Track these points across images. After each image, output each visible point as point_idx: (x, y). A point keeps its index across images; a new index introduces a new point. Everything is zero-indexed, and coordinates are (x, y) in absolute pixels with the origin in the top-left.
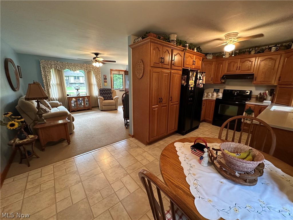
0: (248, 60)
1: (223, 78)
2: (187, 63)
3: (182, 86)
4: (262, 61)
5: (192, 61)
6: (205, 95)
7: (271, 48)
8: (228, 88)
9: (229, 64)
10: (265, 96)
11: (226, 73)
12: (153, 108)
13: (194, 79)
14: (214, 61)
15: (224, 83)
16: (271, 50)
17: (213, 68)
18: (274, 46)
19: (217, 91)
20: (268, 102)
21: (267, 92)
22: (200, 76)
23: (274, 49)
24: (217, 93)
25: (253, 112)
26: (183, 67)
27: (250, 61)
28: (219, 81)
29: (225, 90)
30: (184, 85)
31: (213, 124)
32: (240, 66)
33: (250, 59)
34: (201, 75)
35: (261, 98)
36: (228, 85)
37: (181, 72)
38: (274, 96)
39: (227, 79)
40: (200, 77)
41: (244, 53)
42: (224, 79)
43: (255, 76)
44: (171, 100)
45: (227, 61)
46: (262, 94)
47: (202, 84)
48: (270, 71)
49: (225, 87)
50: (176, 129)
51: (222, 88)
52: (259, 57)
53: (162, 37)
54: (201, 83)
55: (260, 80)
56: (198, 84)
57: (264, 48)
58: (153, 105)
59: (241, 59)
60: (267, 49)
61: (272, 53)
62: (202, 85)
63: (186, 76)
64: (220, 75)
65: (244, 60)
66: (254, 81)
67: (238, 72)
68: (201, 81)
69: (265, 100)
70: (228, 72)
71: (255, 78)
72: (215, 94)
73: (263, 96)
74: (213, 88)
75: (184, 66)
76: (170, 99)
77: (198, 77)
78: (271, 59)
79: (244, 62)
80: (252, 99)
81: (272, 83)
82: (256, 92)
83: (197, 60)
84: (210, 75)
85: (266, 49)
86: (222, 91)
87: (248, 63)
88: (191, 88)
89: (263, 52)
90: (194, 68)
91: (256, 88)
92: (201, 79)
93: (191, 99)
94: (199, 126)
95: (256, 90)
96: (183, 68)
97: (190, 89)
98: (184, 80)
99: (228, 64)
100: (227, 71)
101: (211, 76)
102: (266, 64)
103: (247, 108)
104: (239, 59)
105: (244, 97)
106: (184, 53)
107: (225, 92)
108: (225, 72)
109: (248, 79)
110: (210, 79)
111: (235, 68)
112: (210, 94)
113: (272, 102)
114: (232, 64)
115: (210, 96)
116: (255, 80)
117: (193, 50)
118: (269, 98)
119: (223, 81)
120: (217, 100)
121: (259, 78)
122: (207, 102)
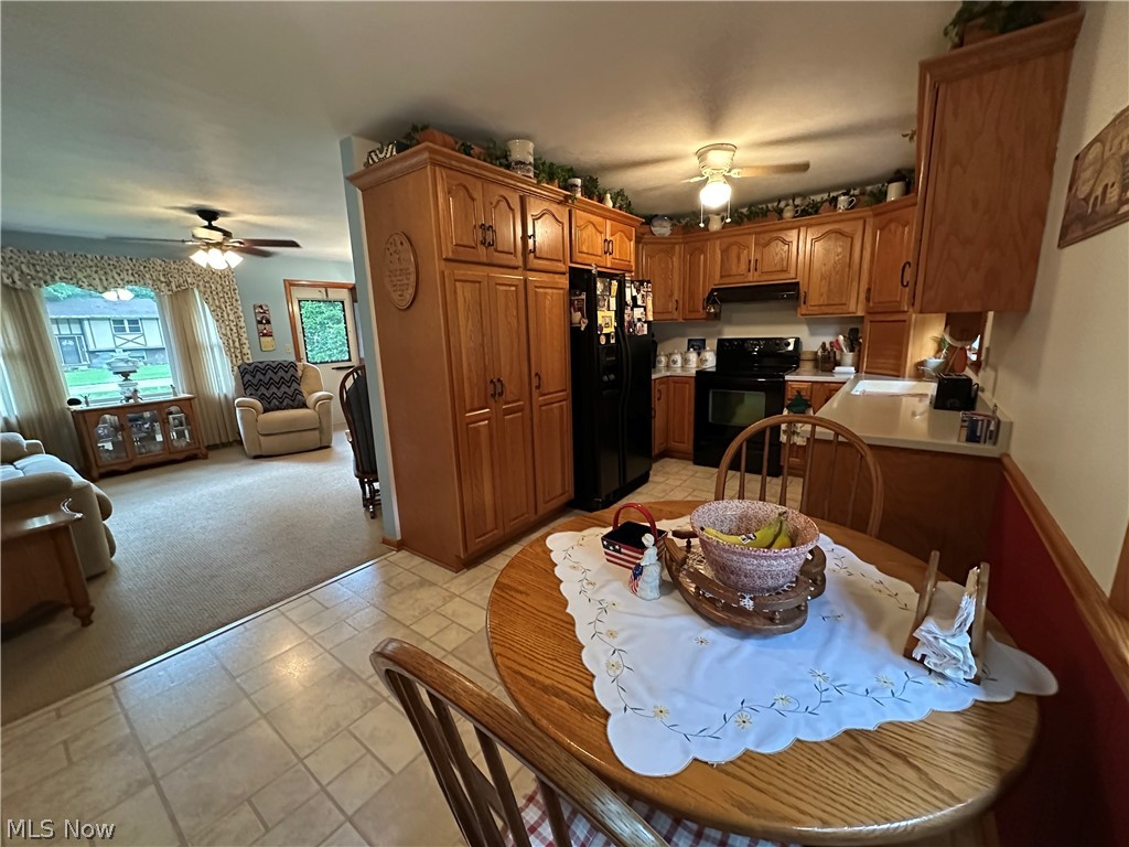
0: (777, 238)
1: (710, 300)
2: (585, 249)
3: (574, 331)
4: (818, 239)
5: (599, 240)
6: (660, 362)
7: (835, 199)
8: (731, 333)
9: (725, 252)
10: (838, 353)
11: (717, 282)
12: (468, 420)
13: (613, 306)
14: (676, 243)
15: (716, 316)
16: (836, 206)
17: (676, 264)
18: (844, 194)
19: (699, 346)
20: (845, 371)
21: (841, 338)
22: (635, 293)
23: (843, 201)
24: (699, 354)
25: (810, 406)
26: (571, 262)
27: (784, 242)
28: (701, 309)
29: (721, 342)
30: (582, 329)
31: (697, 462)
32: (758, 257)
33: (782, 235)
34: (638, 291)
35: (827, 361)
36: (730, 322)
37: (564, 281)
38: (859, 351)
39: (723, 301)
40: (634, 299)
41: (765, 213)
42: (714, 302)
43: (803, 289)
44: (538, 387)
45: (718, 242)
46: (828, 346)
47: (645, 322)
48: (843, 273)
49: (720, 333)
50: (570, 493)
51: (712, 336)
52: (808, 226)
53: (477, 150)
54: (639, 320)
55: (817, 303)
56: (629, 322)
57: (818, 198)
58: (468, 408)
59: (756, 233)
60: (827, 204)
61: (840, 214)
62: (646, 325)
63: (584, 296)
64: (702, 292)
65: (767, 237)
66: (802, 305)
67: (753, 279)
68: (638, 313)
69: (839, 364)
70: (727, 280)
71: (802, 294)
72: (693, 356)
73: (832, 354)
74: (683, 336)
75: (574, 260)
76: (535, 382)
77: (628, 298)
78: (840, 233)
79: (767, 244)
80: (802, 363)
81: (851, 310)
82: (813, 343)
83: (618, 235)
84: (669, 292)
85: (823, 202)
86: (712, 344)
87: (780, 248)
88: (608, 336)
89: (816, 212)
90: (609, 266)
91: (810, 330)
92: (639, 303)
93: (612, 377)
94: (651, 473)
95: (812, 334)
96: (570, 268)
97: (603, 340)
98: (580, 310)
99: (722, 252)
100: (722, 277)
101: (671, 295)
102: (827, 251)
103: (790, 394)
104: (750, 234)
105: (781, 358)
106: (570, 212)
107: (726, 349)
108: (716, 280)
109: (783, 298)
110: (672, 306)
111: (743, 266)
112: (678, 358)
113: (857, 371)
114: (734, 251)
115: (679, 364)
116: (805, 303)
117: (601, 200)
118: (849, 357)
119: (712, 310)
120: (701, 374)
121: (815, 294)
122: (668, 388)
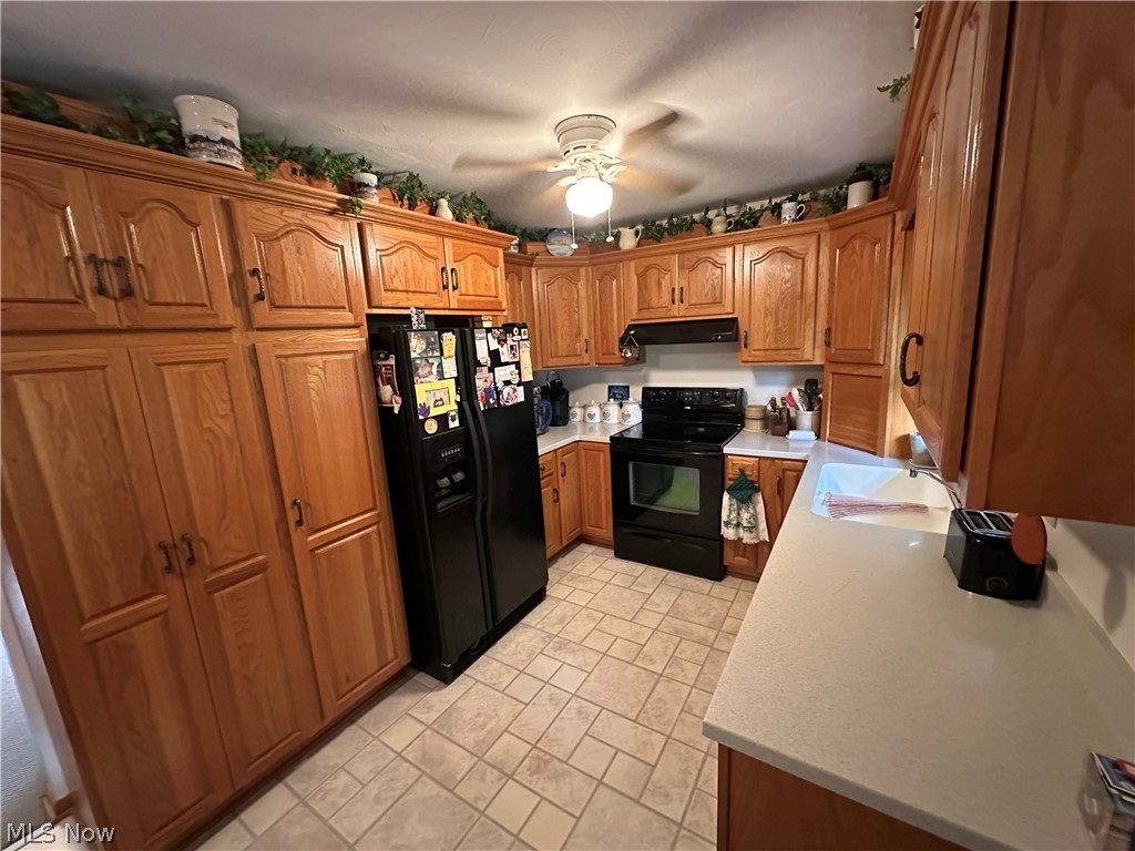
0: (706, 260)
1: (625, 341)
4: (759, 260)
6: (575, 415)
7: (779, 206)
8: (661, 379)
9: (642, 276)
10: (792, 410)
11: (634, 317)
12: (89, 638)
13: (451, 368)
14: (582, 266)
15: (640, 360)
16: (779, 216)
17: (583, 293)
18: (790, 200)
19: (619, 394)
20: (802, 440)
21: (795, 392)
22: (494, 345)
23: (789, 210)
24: (621, 405)
25: (758, 490)
27: (715, 264)
28: (617, 352)
29: (648, 393)
30: (396, 412)
31: (620, 554)
32: (684, 283)
33: (713, 255)
34: (502, 341)
35: (779, 422)
36: (657, 366)
38: (820, 409)
39: (644, 341)
40: (494, 355)
41: (690, 226)
42: (631, 344)
43: (743, 327)
44: (299, 523)
45: (632, 264)
46: (779, 404)
48: (792, 303)
49: (646, 379)
51: (635, 382)
52: (745, 243)
55: (762, 347)
57: (756, 206)
59: (681, 253)
60: (768, 213)
61: (786, 227)
63: (392, 362)
64: (617, 332)
65: (693, 258)
66: (743, 348)
67: (679, 313)
68: (502, 374)
69: (794, 428)
70: (645, 314)
71: (742, 335)
72: (613, 408)
73: (785, 414)
74: (601, 381)
75: (375, 302)
77: (483, 355)
78: (787, 252)
79: (693, 268)
80: (747, 423)
81: (806, 357)
82: (761, 393)
83: (469, 262)
84: (575, 330)
85: (762, 211)
86: (636, 393)
87: (707, 273)
88: (442, 420)
89: (755, 224)
90: (456, 306)
91: (756, 376)
92: (504, 358)
94: (547, 588)
95: (760, 383)
96: (369, 316)
97: (431, 427)
98: (389, 382)
99: (639, 276)
100: (640, 309)
101: (579, 334)
102: (771, 275)
103: (731, 472)
104: (673, 253)
105: (724, 414)
106: (360, 227)
107: (654, 400)
108: (633, 315)
109: (717, 341)
110: (581, 346)
111: (666, 296)
112: (595, 410)
113: (818, 436)
114: (653, 275)
115: (597, 419)
116: (746, 346)
118: (806, 418)
119: (629, 355)
120: (618, 442)
121: (758, 330)
122: (578, 456)
